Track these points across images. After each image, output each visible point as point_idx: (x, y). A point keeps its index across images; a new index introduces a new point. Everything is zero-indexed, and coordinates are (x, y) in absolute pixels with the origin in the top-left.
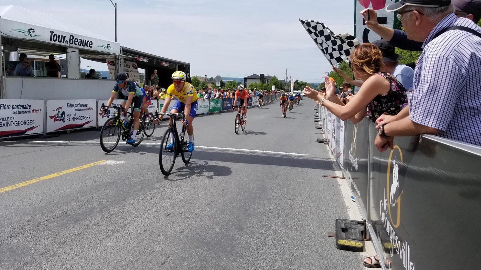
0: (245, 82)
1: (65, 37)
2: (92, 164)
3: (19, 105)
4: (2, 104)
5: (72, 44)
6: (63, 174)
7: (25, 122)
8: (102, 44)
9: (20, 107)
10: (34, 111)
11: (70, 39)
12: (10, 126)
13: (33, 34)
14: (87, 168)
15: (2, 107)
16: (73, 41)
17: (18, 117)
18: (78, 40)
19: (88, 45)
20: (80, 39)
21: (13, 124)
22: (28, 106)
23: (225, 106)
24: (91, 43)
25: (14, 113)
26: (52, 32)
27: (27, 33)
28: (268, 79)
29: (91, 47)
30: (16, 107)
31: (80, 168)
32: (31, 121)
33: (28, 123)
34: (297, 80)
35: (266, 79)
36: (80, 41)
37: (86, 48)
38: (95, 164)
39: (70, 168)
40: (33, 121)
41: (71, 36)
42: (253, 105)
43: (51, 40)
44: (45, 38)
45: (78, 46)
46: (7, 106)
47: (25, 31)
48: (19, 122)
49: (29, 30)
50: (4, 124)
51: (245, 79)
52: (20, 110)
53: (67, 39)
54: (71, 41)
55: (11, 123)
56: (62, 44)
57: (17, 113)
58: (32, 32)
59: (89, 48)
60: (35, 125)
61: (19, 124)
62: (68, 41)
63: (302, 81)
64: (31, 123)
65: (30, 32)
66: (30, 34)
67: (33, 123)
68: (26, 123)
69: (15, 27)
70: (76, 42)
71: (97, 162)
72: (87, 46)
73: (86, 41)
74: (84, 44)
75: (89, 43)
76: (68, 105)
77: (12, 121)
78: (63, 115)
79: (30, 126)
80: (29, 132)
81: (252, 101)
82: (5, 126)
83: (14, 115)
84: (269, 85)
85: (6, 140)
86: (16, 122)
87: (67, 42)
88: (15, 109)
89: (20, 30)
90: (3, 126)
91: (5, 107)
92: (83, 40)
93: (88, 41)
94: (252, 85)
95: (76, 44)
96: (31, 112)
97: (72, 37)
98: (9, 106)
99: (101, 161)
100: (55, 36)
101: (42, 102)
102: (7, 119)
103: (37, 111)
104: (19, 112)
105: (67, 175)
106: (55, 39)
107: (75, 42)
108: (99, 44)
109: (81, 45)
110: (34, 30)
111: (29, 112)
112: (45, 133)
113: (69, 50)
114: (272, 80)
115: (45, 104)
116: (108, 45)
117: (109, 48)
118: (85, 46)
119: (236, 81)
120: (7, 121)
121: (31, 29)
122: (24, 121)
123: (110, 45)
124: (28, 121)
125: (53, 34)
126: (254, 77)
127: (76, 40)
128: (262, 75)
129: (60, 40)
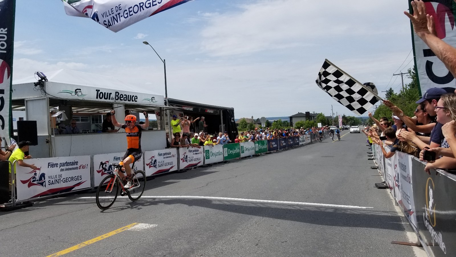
0: (291, 121)
1: (110, 94)
2: (119, 230)
3: (66, 163)
4: (50, 163)
5: (118, 99)
6: (84, 245)
7: (72, 179)
8: (146, 97)
9: (68, 164)
10: (81, 167)
11: (116, 96)
12: (58, 183)
13: (80, 94)
14: (112, 236)
15: (50, 165)
16: (118, 97)
17: (66, 174)
18: (124, 95)
19: (133, 99)
20: (125, 95)
21: (61, 181)
22: (75, 162)
23: (271, 147)
24: (136, 98)
25: (62, 170)
26: (98, 91)
27: (74, 94)
28: (314, 117)
29: (136, 101)
30: (63, 164)
31: (105, 236)
32: (78, 177)
33: (76, 179)
34: (344, 116)
35: (312, 116)
36: (125, 96)
37: (131, 102)
38: (124, 229)
39: (95, 236)
40: (81, 177)
41: (116, 92)
42: (300, 143)
43: (97, 98)
44: (92, 96)
45: (123, 101)
46: (55, 164)
47: (72, 92)
48: (67, 179)
49: (76, 90)
50: (52, 181)
51: (291, 118)
52: (67, 167)
53: (113, 95)
54: (117, 97)
55: (59, 180)
56: (108, 100)
57: (65, 170)
58: (79, 92)
59: (134, 102)
60: (83, 180)
61: (67, 181)
62: (114, 97)
63: (349, 116)
64: (78, 179)
65: (77, 92)
66: (77, 94)
67: (81, 179)
68: (74, 179)
69: (62, 89)
70: (122, 97)
71: (126, 227)
72: (133, 101)
73: (131, 96)
74: (129, 99)
75: (134, 97)
76: (114, 159)
77: (60, 178)
78: (111, 169)
79: (78, 182)
80: (77, 188)
81: (298, 140)
82: (53, 184)
83: (62, 173)
84: (315, 122)
85: (56, 197)
86: (64, 179)
87: (112, 99)
88: (63, 166)
89: (68, 91)
90: (52, 184)
91: (52, 166)
92: (128, 96)
93: (133, 96)
94: (298, 124)
95: (122, 100)
96: (78, 168)
97: (117, 94)
98: (57, 164)
99: (130, 225)
100: (101, 94)
101: (89, 157)
102: (55, 177)
103: (84, 167)
104: (67, 169)
105: (88, 247)
106: (101, 97)
107: (120, 97)
108: (144, 98)
109: (126, 100)
110: (80, 90)
111: (76, 168)
112: (93, 187)
113: (115, 106)
114: (318, 117)
115: (92, 159)
116: (153, 98)
117: (154, 101)
118: (130, 101)
119: (282, 120)
120: (55, 179)
121: (78, 89)
122: (72, 177)
123: (154, 98)
124: (76, 177)
125: (99, 92)
126: (299, 115)
127: (121, 96)
128: (308, 113)
129: (106, 97)
